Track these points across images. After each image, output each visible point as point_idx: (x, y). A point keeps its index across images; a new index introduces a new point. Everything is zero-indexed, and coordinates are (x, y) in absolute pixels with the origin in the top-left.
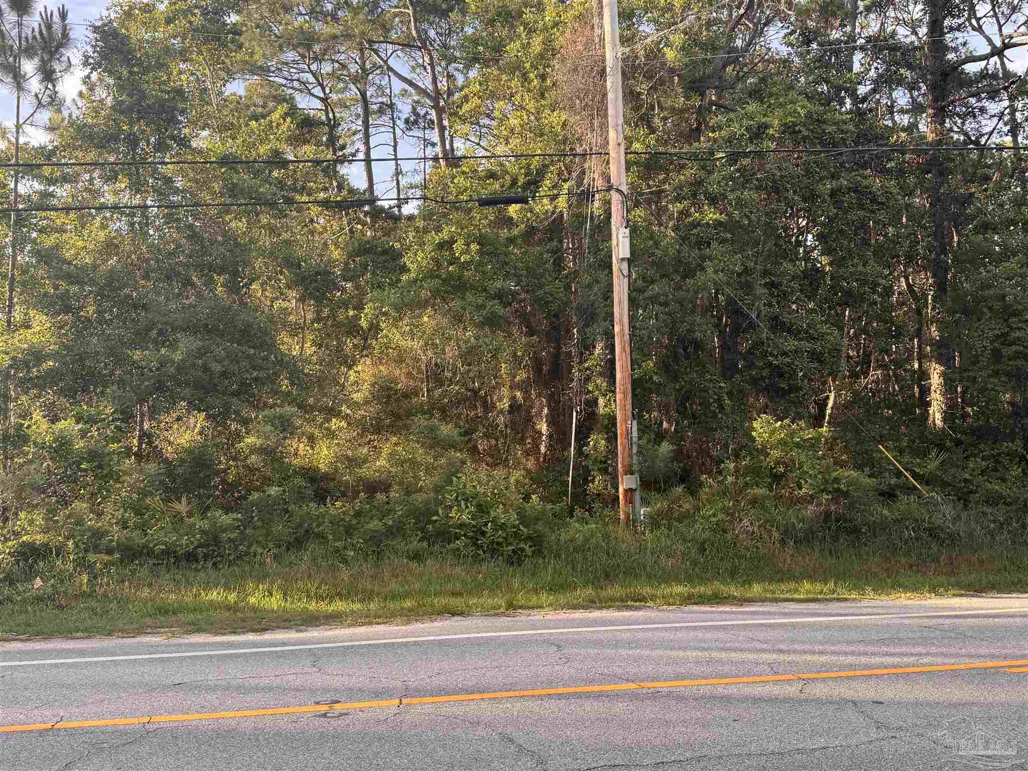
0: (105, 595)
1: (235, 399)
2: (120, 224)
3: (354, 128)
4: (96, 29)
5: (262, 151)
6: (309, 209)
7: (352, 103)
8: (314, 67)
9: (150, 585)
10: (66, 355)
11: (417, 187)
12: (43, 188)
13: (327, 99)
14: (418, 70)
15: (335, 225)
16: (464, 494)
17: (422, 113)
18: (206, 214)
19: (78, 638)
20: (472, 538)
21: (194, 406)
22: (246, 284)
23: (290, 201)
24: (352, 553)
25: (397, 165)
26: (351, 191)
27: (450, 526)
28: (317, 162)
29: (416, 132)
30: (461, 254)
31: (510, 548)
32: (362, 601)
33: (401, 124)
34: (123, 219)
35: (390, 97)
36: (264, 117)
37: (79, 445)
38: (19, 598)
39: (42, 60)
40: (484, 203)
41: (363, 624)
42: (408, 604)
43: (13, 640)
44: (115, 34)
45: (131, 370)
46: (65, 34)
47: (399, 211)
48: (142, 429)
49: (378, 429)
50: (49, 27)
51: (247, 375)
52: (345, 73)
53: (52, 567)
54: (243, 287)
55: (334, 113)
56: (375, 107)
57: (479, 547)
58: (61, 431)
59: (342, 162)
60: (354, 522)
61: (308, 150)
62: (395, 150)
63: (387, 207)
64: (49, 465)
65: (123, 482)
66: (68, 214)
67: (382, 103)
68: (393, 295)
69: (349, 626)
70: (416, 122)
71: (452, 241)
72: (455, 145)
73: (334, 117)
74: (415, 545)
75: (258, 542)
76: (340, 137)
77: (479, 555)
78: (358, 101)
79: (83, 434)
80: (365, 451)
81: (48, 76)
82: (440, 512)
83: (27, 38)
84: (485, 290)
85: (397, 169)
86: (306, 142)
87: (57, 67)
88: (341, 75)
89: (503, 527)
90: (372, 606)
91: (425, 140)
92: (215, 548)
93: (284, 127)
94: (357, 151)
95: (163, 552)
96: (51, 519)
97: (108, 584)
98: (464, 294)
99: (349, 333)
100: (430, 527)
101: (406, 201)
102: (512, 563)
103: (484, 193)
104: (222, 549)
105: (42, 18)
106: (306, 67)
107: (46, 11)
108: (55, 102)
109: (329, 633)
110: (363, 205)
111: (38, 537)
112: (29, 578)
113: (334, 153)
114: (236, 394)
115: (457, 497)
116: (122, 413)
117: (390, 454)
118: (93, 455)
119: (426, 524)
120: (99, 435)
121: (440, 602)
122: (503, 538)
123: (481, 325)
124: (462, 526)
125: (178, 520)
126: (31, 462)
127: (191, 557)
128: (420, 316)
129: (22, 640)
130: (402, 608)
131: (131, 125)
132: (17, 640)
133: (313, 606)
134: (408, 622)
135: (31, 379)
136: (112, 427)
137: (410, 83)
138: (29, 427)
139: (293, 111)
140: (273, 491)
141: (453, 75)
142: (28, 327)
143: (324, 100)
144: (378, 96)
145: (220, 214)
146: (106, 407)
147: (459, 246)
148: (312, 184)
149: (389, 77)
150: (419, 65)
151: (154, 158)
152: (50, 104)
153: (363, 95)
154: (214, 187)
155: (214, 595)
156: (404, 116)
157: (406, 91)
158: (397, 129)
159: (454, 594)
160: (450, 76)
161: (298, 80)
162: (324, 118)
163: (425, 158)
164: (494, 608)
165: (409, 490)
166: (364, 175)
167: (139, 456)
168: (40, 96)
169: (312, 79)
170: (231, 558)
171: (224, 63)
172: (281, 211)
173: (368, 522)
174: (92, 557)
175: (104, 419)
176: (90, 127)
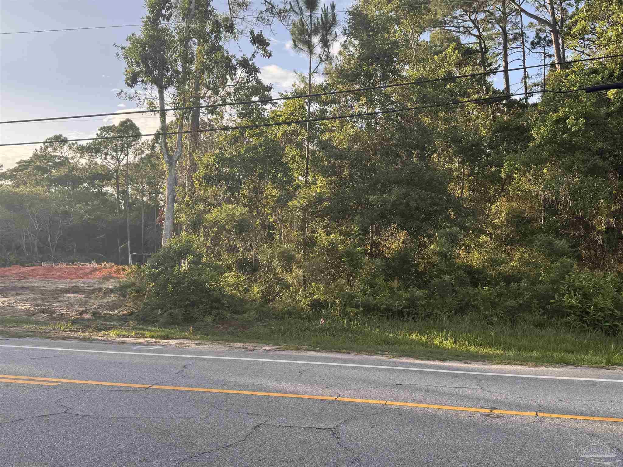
0: (355, 331)
1: (424, 223)
2: (361, 124)
3: (497, 52)
4: (350, 13)
5: (441, 73)
6: (468, 105)
7: (496, 36)
8: (473, 17)
9: (379, 327)
10: (334, 199)
11: (538, 85)
12: (321, 108)
13: (480, 36)
14: (540, 9)
15: (484, 114)
16: (573, 286)
17: (543, 36)
18: (408, 115)
19: (343, 353)
20: (579, 316)
21: (401, 227)
22: (429, 155)
23: (456, 102)
24: (496, 319)
25: (525, 72)
26: (495, 92)
27: (564, 307)
28: (473, 76)
29: (539, 49)
30: (572, 126)
31: (607, 324)
32: (504, 349)
33: (528, 45)
34: (364, 121)
35: (522, 29)
36: (441, 52)
37: (341, 248)
38: (313, 329)
39: (323, 35)
40: (589, 90)
41: (507, 364)
42: (535, 354)
43: (312, 350)
44: (360, 14)
45: (367, 206)
46: (334, 19)
47: (526, 101)
48: (372, 240)
49: (511, 243)
50: (326, 15)
51: (430, 209)
52: (493, 18)
53: (328, 313)
54: (427, 157)
55: (485, 44)
56: (511, 37)
57: (584, 322)
58: (332, 240)
59: (489, 75)
60: (497, 300)
61: (468, 69)
62: (524, 63)
63: (518, 99)
64: (326, 258)
65: (363, 269)
66: (335, 121)
67: (516, 33)
68: (523, 156)
69: (497, 364)
70: (538, 43)
71: (566, 118)
72: (566, 55)
73: (485, 46)
74: (538, 317)
75: (438, 308)
76: (488, 59)
77: (584, 327)
78: (500, 34)
79: (343, 242)
80: (503, 256)
81: (325, 44)
82: (556, 297)
83: (314, 24)
84: (590, 149)
85: (525, 75)
86: (467, 64)
87: (330, 37)
88: (490, 19)
89: (602, 310)
90: (511, 353)
91: (545, 54)
92: (414, 309)
93: (454, 57)
94: (499, 66)
95: (385, 309)
96: (327, 287)
97: (357, 325)
98: (574, 153)
99: (492, 182)
100: (549, 307)
101: (531, 94)
102: (609, 334)
103: (590, 84)
104: (417, 310)
105: (323, 11)
106: (468, 18)
107: (324, 7)
108: (329, 58)
109: (486, 367)
110: (502, 100)
111: (322, 297)
112: (318, 319)
113: (485, 69)
114: (425, 220)
115: (568, 288)
116: (363, 230)
117: (520, 258)
118: (348, 254)
119: (546, 305)
120: (351, 242)
121: (557, 355)
122: (603, 317)
123: (586, 174)
124: (571, 307)
125: (392, 291)
126: (318, 256)
127: (400, 313)
128: (542, 169)
129: (315, 351)
130: (531, 357)
131: (368, 66)
132: (314, 350)
133: (472, 349)
134: (536, 366)
135: (317, 212)
136: (358, 238)
137: (536, 18)
138: (317, 237)
139: (459, 46)
140: (446, 278)
141: (565, 9)
142: (316, 184)
143: (479, 37)
144: (513, 29)
145: (416, 115)
146: (354, 227)
147: (570, 121)
148: (470, 90)
149: (521, 16)
150: (541, 6)
151: (380, 85)
152: (326, 59)
153: (504, 30)
154: (412, 98)
155: (414, 336)
156: (530, 40)
157: (532, 24)
158: (526, 49)
159: (567, 351)
160: (563, 10)
161: (463, 26)
162: (478, 48)
163: (545, 65)
164: (597, 363)
165: (534, 282)
166: (504, 81)
167: (371, 255)
168: (321, 56)
169: (471, 24)
170: (423, 316)
171: (419, 23)
172: (451, 109)
173: (506, 301)
174: (349, 310)
175: (354, 234)
176: (347, 70)
